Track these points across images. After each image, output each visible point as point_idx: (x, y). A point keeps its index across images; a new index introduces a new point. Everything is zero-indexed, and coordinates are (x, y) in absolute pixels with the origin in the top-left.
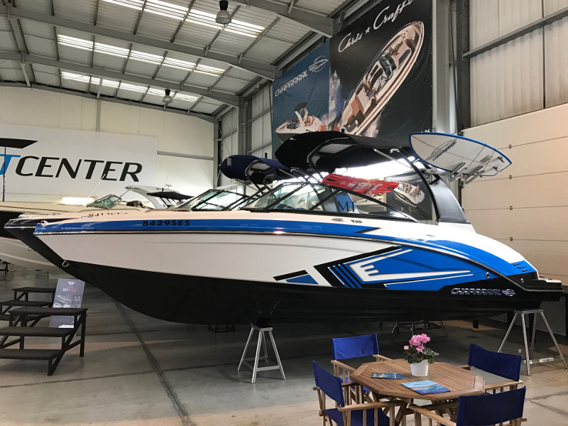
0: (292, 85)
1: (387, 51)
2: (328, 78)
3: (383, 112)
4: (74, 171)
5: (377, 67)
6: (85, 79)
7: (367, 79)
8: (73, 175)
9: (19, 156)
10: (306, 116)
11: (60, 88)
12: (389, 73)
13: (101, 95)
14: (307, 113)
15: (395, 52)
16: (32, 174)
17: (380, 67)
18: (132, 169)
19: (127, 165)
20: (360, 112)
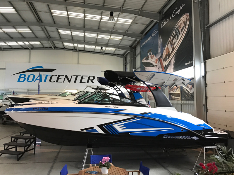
0: (147, 42)
1: (177, 27)
2: (158, 39)
3: (176, 53)
4: (70, 80)
5: (174, 33)
6: (72, 45)
7: (171, 39)
8: (69, 81)
9: (50, 75)
10: (151, 55)
11: (64, 48)
12: (178, 36)
13: (79, 50)
14: (151, 54)
15: (179, 27)
16: (55, 82)
17: (175, 33)
18: (91, 78)
19: (89, 77)
20: (169, 53)
